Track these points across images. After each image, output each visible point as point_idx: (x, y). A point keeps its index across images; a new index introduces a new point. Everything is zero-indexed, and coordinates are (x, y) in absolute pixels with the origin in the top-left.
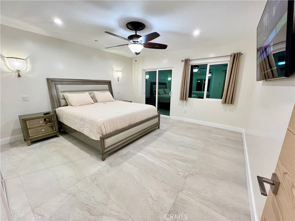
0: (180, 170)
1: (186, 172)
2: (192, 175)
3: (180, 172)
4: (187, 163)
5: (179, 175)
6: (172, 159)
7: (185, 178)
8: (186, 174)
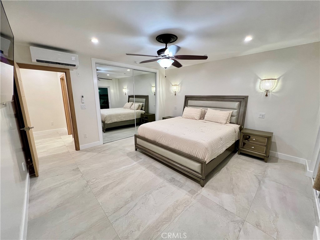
0: (96, 181)
1: (92, 183)
2: (86, 187)
3: (95, 180)
4: (101, 189)
5: (93, 179)
6: (113, 180)
7: (88, 181)
8: (90, 183)
